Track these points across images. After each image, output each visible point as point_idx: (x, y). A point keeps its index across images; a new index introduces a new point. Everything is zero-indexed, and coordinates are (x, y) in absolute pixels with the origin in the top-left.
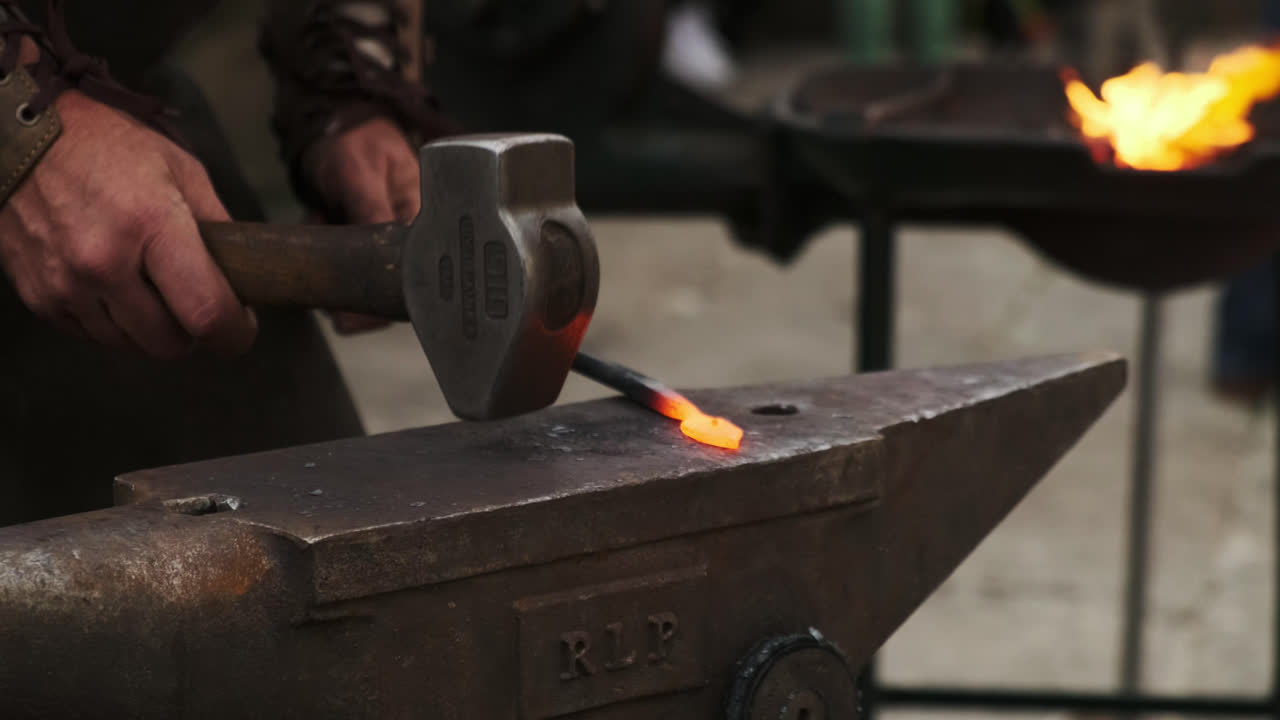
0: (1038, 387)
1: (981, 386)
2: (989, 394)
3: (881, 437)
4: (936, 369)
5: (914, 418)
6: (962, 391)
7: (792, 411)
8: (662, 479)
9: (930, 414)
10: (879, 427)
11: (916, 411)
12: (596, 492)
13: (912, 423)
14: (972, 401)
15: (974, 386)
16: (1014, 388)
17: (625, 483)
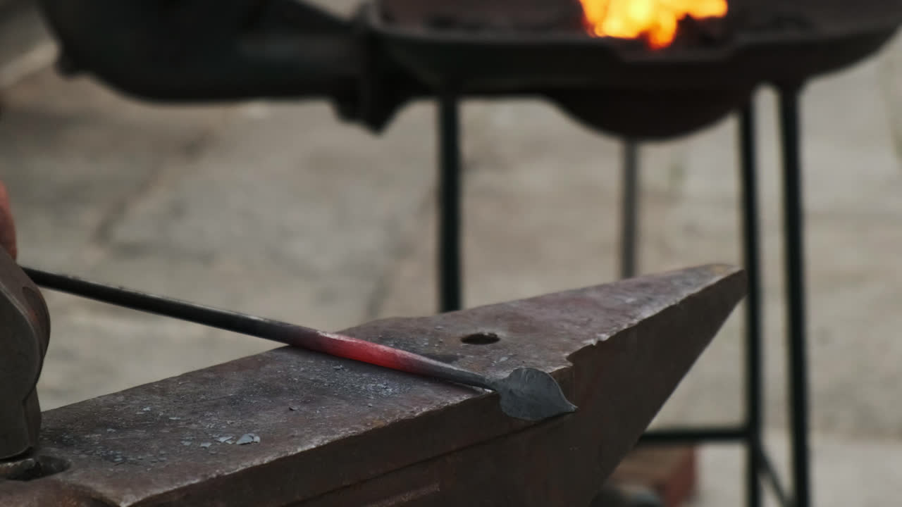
0: (683, 302)
1: (639, 305)
2: (647, 313)
3: (570, 364)
4: (599, 288)
5: (593, 342)
6: (625, 311)
7: (492, 339)
8: (402, 420)
9: (605, 337)
10: (567, 354)
11: (593, 335)
12: (351, 437)
13: (591, 346)
14: (635, 321)
15: (634, 305)
16: (666, 305)
17: (374, 426)
